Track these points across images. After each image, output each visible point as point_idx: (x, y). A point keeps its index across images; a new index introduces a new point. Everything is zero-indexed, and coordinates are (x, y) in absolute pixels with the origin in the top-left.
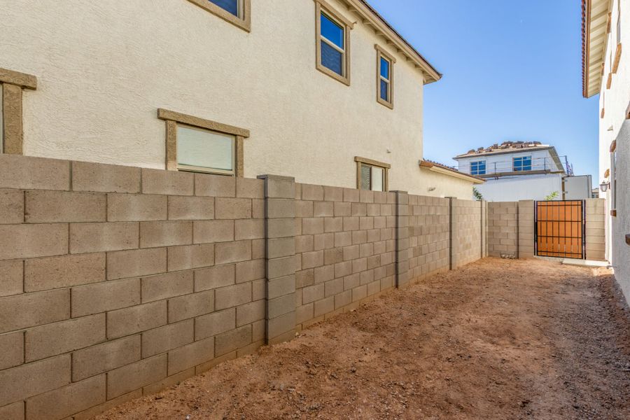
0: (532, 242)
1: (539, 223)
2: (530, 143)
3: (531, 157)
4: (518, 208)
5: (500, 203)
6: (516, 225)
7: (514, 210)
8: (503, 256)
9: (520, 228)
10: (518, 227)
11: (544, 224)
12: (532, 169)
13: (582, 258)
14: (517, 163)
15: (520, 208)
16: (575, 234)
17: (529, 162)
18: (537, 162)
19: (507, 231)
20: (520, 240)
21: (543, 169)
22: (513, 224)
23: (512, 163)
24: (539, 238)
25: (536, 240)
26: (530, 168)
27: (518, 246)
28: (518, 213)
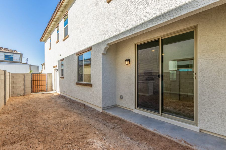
0: (30, 88)
1: (33, 81)
2: (12, 50)
3: (13, 56)
4: (25, 76)
5: (17, 74)
6: (24, 82)
7: (23, 77)
8: (18, 95)
9: (26, 83)
10: (25, 83)
11: (34, 82)
12: (14, 61)
13: (46, 91)
14: (6, 57)
15: (26, 76)
16: (44, 84)
17: (12, 58)
18: (16, 58)
19: (20, 85)
20: (26, 88)
21: (19, 61)
22: (23, 82)
23: (4, 57)
24: (33, 87)
25: (32, 88)
26: (13, 60)
27: (25, 90)
28: (25, 78)
